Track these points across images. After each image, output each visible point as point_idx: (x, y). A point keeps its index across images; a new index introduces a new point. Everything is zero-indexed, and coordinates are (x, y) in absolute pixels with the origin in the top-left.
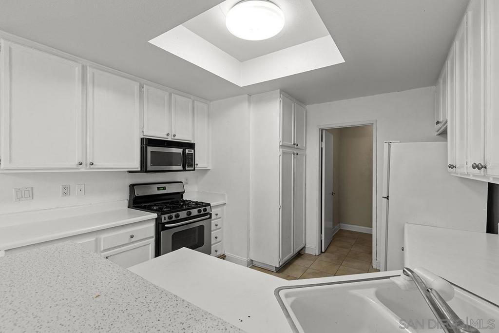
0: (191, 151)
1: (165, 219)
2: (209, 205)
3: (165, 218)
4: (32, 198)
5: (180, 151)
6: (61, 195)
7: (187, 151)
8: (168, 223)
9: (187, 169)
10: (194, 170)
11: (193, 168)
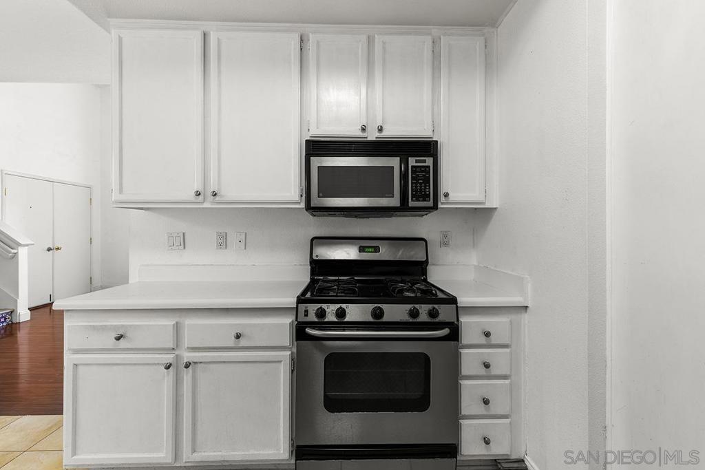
0: (425, 161)
1: (306, 315)
2: (452, 300)
3: (306, 311)
4: (184, 248)
5: (394, 162)
6: (215, 247)
7: (412, 161)
8: (312, 325)
9: (412, 204)
10: (435, 207)
11: (430, 204)
